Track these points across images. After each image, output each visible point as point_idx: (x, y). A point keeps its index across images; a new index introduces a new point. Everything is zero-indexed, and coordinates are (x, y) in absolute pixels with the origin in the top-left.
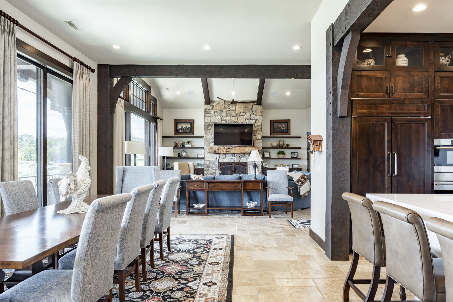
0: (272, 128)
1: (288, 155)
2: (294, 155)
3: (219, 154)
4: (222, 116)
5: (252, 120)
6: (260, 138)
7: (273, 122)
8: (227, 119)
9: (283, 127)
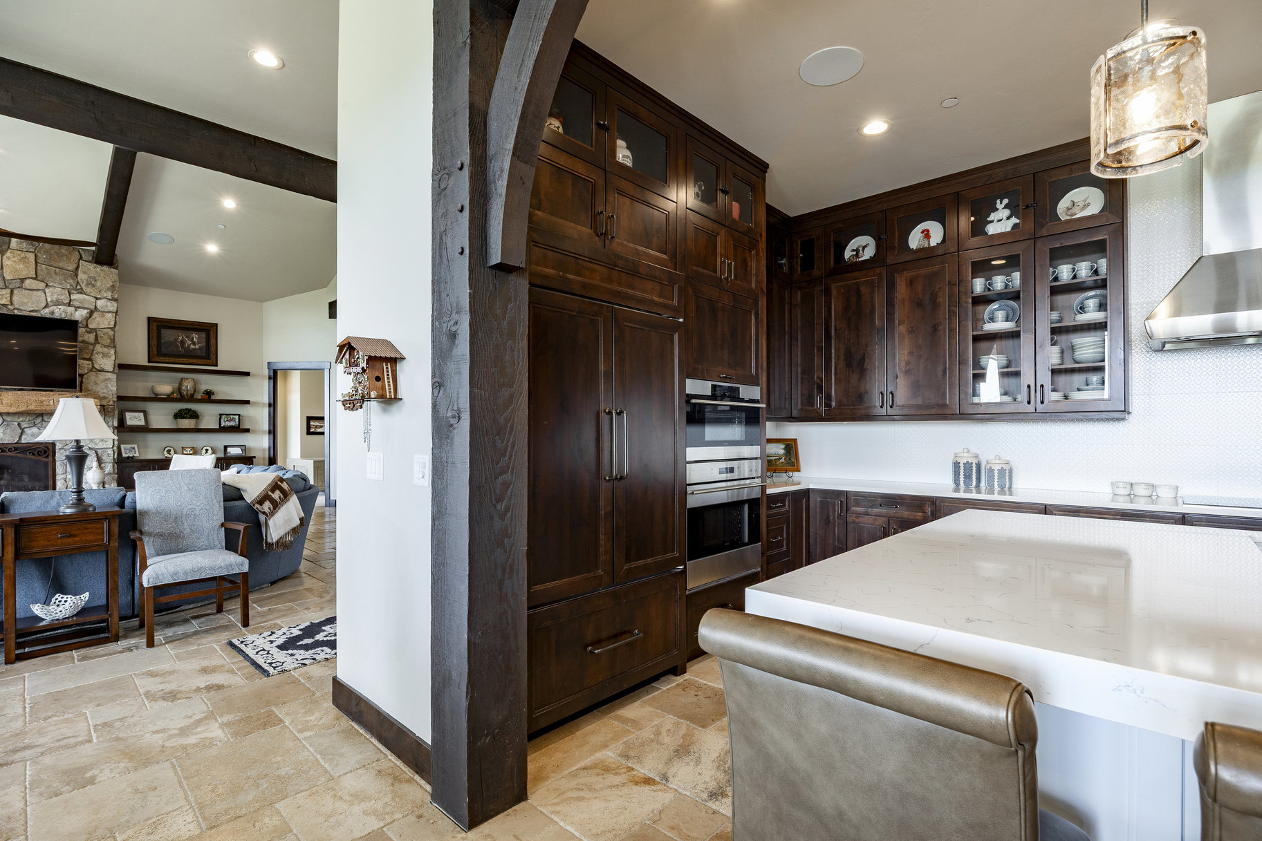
0: (154, 342)
1: (209, 421)
2: (231, 420)
5: (77, 308)
6: (109, 367)
7: (159, 324)
9: (195, 341)
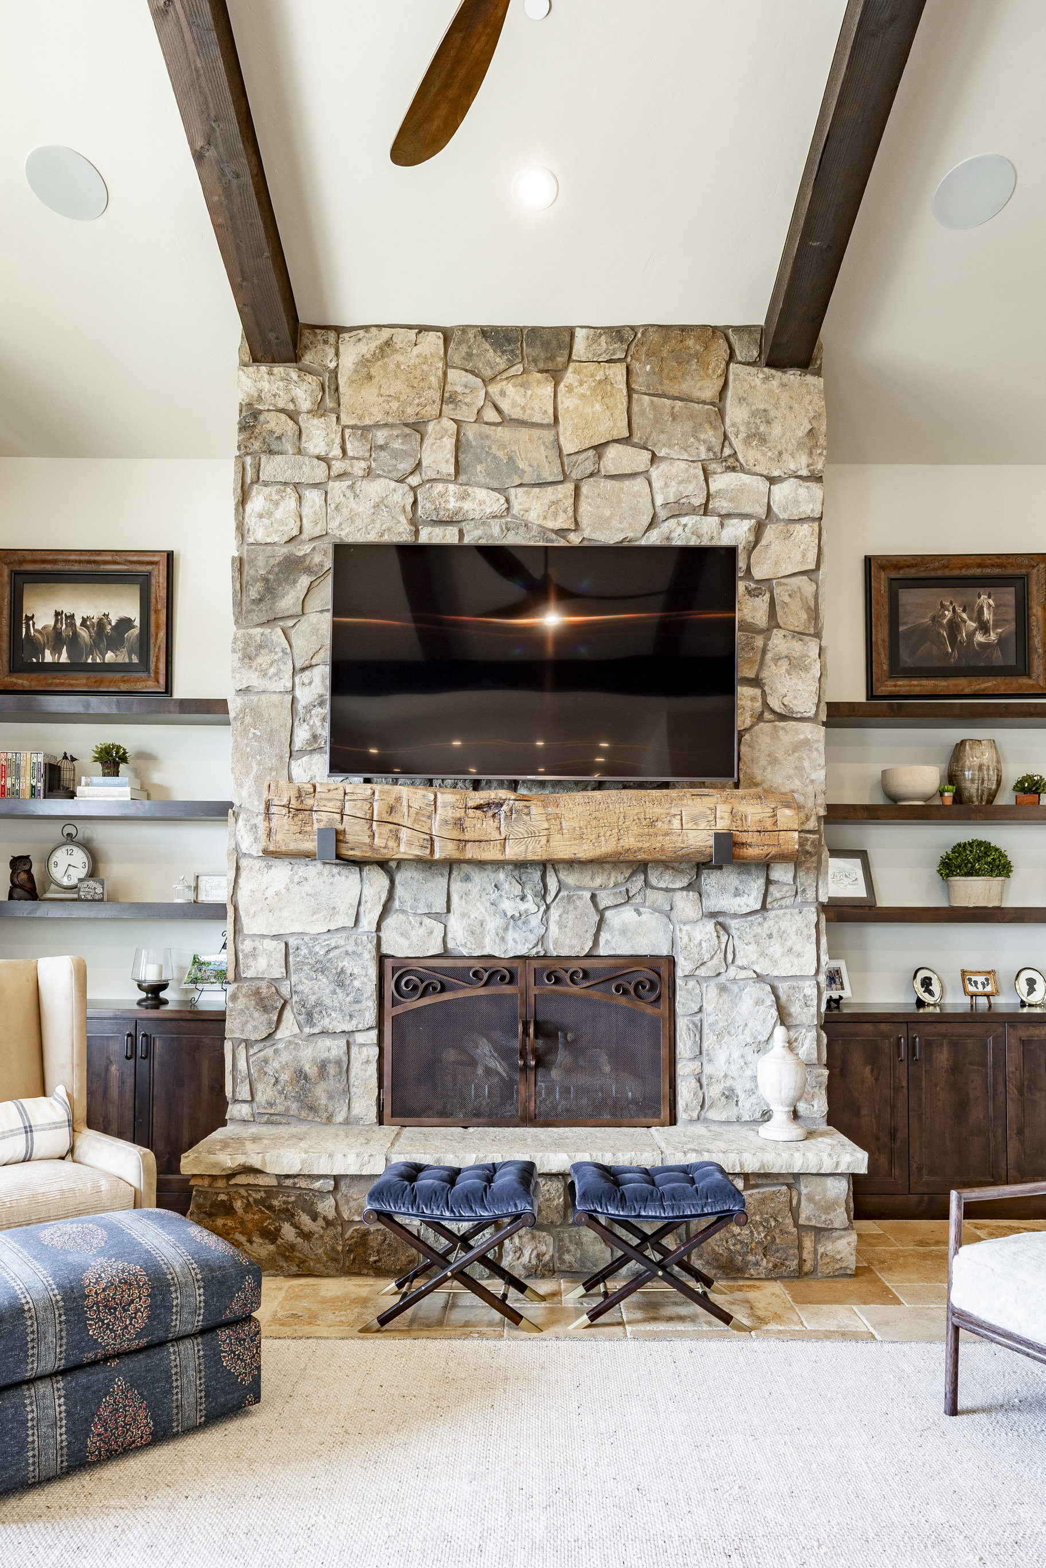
0: (881, 634)
1: (1033, 883)
3: (383, 864)
4: (414, 480)
5: (725, 517)
6: (805, 703)
7: (893, 575)
8: (467, 506)
9: (984, 621)
